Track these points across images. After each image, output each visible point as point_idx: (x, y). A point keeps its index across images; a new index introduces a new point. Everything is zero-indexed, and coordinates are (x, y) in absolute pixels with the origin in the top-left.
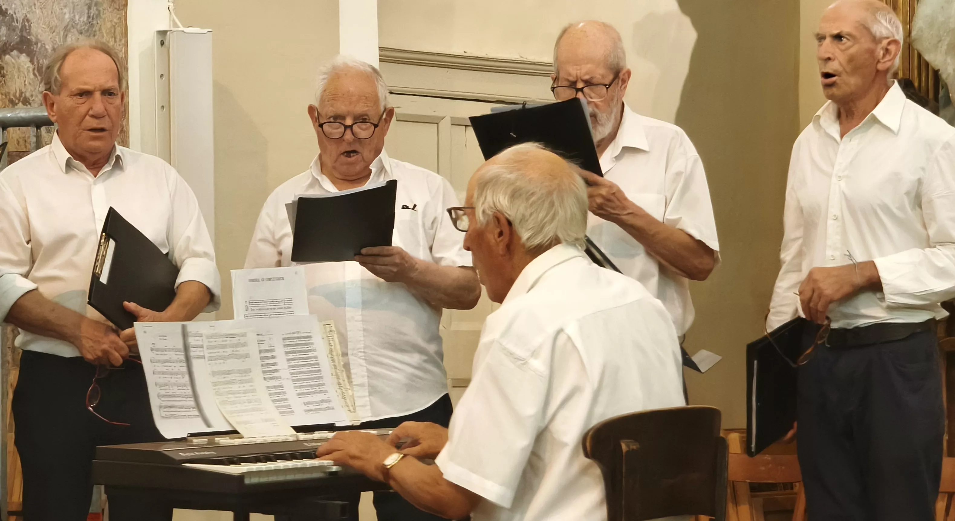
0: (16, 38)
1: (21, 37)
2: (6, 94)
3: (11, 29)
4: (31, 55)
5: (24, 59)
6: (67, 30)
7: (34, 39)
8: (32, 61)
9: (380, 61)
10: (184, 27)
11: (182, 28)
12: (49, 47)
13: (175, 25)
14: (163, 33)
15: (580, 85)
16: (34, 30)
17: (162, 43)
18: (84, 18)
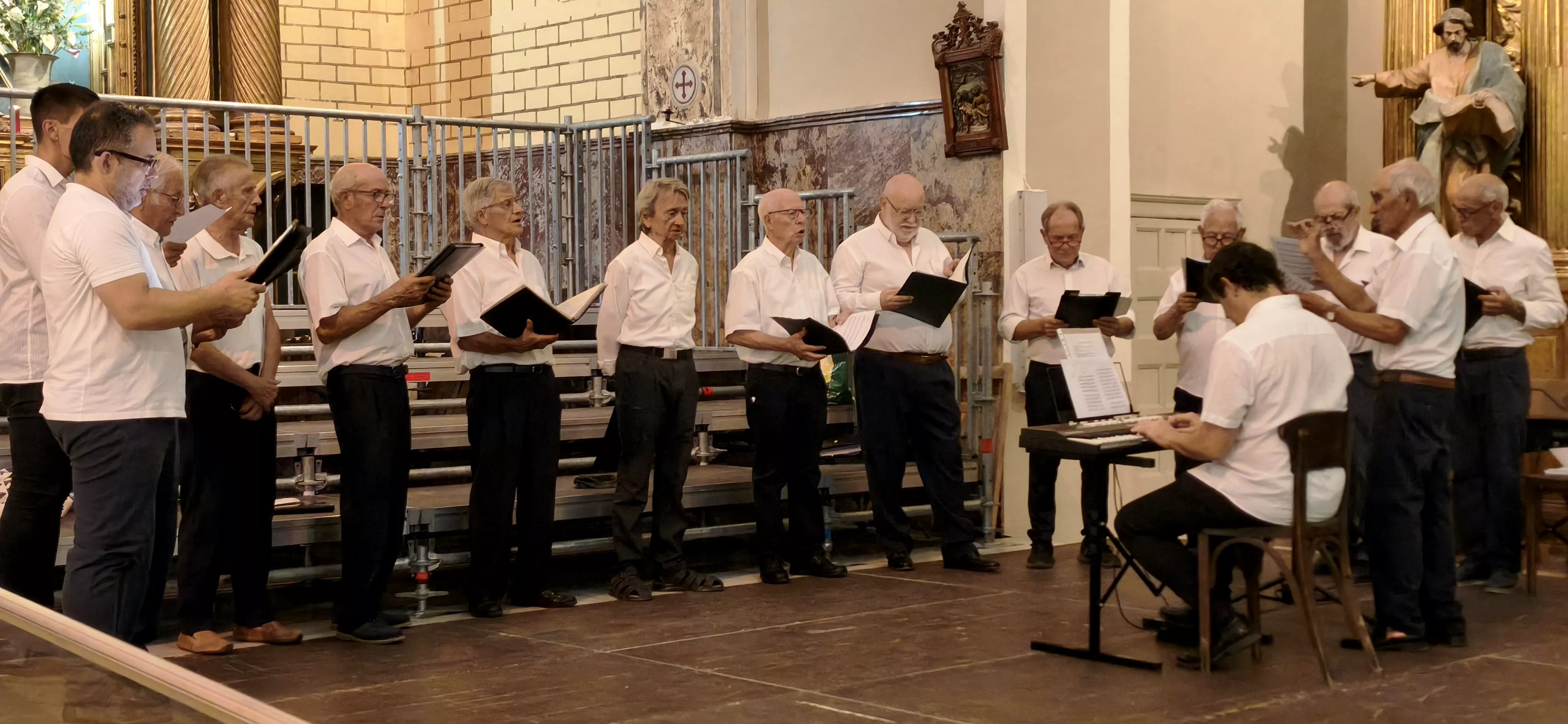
0: (944, 195)
1: (947, 195)
2: (939, 224)
3: (942, 191)
4: (952, 204)
5: (948, 207)
6: (971, 192)
7: (953, 196)
8: (953, 207)
9: (1133, 200)
10: (1033, 188)
11: (1030, 190)
12: (962, 200)
13: (1028, 188)
14: (1021, 192)
15: (1329, 220)
16: (953, 191)
17: (1021, 197)
18: (980, 186)
